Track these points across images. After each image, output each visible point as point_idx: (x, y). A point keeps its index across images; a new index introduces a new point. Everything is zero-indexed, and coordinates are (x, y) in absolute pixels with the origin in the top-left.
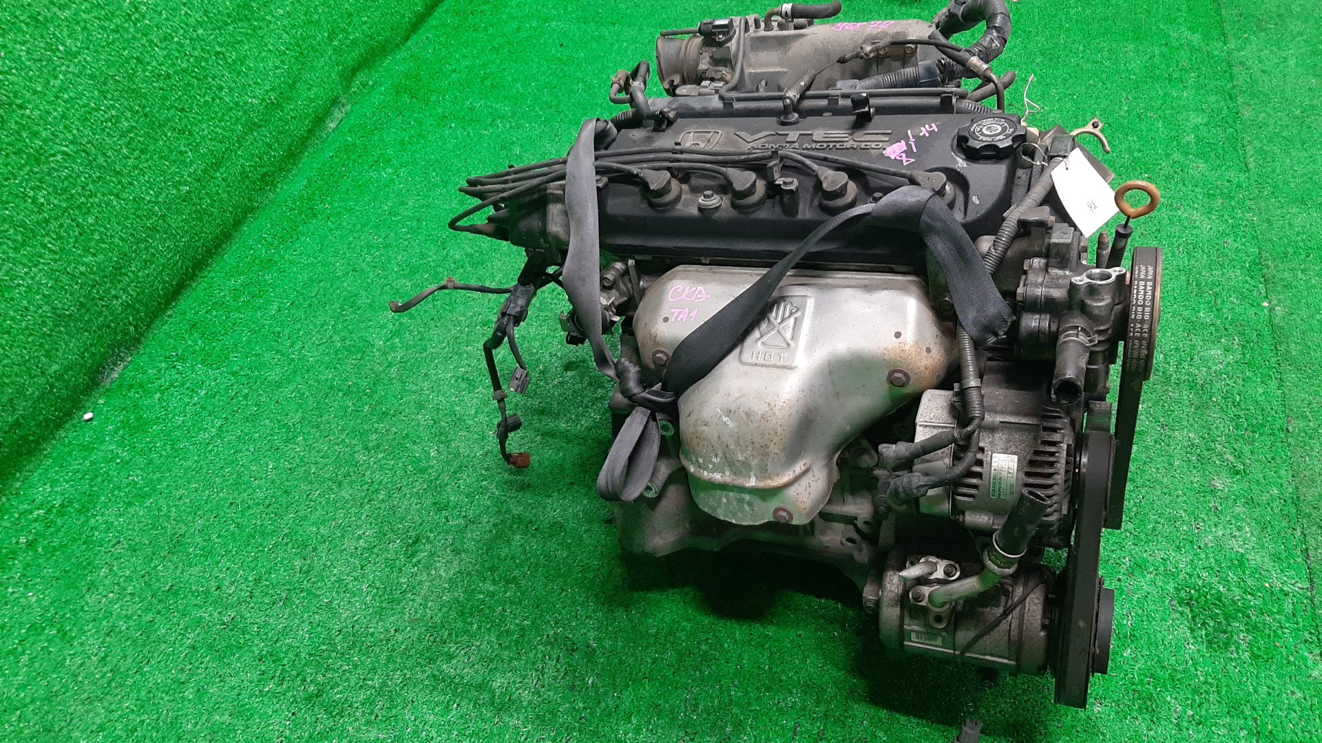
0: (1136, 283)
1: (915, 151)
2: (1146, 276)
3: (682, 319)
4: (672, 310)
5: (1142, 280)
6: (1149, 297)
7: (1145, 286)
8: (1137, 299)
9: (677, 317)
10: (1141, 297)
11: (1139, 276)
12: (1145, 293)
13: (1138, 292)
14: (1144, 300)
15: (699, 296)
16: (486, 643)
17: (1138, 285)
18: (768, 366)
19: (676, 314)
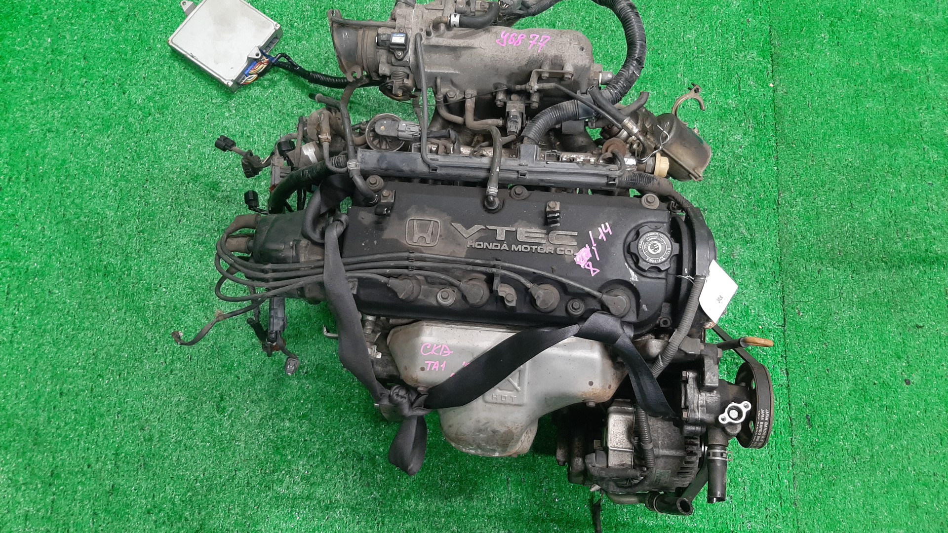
0: (758, 423)
1: (598, 259)
2: (764, 418)
3: (435, 369)
4: (426, 362)
5: (762, 421)
6: (765, 431)
7: (763, 425)
8: (758, 432)
9: (431, 368)
10: (760, 431)
11: (760, 418)
12: (763, 429)
13: (759, 428)
14: (762, 433)
15: (445, 352)
16: (301, 466)
17: (759, 425)
18: (505, 404)
19: (429, 365)
